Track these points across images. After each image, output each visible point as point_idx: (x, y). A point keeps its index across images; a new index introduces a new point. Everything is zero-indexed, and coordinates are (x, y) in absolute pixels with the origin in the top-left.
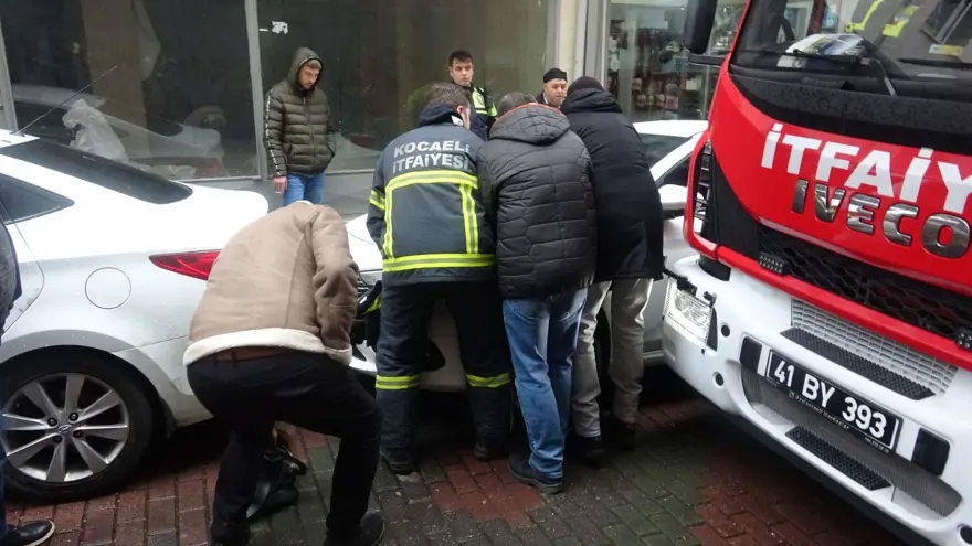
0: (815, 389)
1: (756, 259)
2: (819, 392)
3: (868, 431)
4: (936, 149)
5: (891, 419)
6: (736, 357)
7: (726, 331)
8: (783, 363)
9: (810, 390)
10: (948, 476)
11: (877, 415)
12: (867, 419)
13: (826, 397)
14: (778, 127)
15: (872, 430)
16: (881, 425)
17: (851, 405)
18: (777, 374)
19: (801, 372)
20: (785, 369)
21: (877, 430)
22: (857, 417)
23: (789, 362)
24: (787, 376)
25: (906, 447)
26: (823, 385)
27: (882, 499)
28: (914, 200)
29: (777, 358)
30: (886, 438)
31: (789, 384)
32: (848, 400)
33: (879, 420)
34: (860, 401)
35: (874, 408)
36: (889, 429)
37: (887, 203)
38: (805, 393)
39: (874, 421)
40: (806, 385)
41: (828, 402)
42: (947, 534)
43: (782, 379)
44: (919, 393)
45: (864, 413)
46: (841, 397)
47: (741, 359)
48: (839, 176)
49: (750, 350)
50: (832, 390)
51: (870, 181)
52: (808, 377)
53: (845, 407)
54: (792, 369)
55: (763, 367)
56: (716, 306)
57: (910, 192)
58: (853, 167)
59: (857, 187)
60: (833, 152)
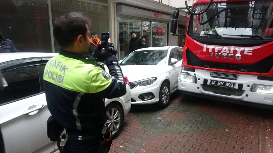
0: (220, 84)
1: (203, 67)
2: (221, 84)
3: (230, 87)
4: (234, 46)
5: (234, 84)
6: (202, 83)
7: (199, 79)
9: (219, 84)
10: (243, 89)
12: (230, 85)
13: (222, 84)
14: (205, 45)
16: (232, 85)
18: (212, 83)
19: (217, 82)
20: (214, 82)
23: (214, 81)
24: (214, 83)
25: (236, 87)
26: (221, 82)
27: (232, 97)
28: (233, 53)
29: (211, 81)
30: (234, 87)
32: (226, 83)
34: (228, 83)
35: (231, 83)
36: (234, 86)
37: (228, 54)
38: (218, 84)
40: (218, 83)
42: (244, 97)
43: (213, 84)
44: (236, 80)
45: (229, 84)
47: (204, 83)
48: (219, 51)
49: (205, 81)
50: (223, 82)
51: (225, 51)
52: (218, 82)
53: (226, 84)
54: (215, 82)
55: (209, 83)
56: (196, 76)
57: (232, 52)
58: (222, 50)
59: (223, 52)
60: (217, 48)
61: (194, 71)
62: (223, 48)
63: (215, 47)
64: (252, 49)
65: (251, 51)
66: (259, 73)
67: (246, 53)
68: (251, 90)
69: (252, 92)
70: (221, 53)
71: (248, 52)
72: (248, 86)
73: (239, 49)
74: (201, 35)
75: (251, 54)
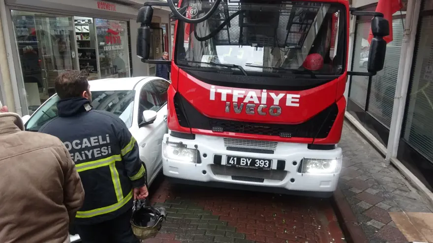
0: (245, 162)
1: (211, 129)
2: (247, 162)
3: (264, 167)
4: (267, 90)
5: (270, 161)
6: (212, 162)
7: (205, 155)
8: (232, 158)
9: (243, 163)
10: (286, 169)
11: (265, 162)
12: (263, 164)
13: (249, 163)
14: (213, 87)
15: (265, 166)
16: (267, 164)
17: (257, 162)
18: (230, 162)
19: (239, 159)
20: (233, 160)
21: (266, 165)
22: (260, 164)
23: (234, 157)
25: (274, 166)
26: (247, 159)
28: (265, 103)
29: (229, 157)
31: (235, 163)
32: (256, 161)
33: (266, 162)
34: (260, 159)
35: (264, 160)
36: (270, 164)
37: (257, 105)
38: (241, 164)
39: (265, 164)
40: (242, 161)
41: (250, 164)
42: (287, 184)
43: (232, 163)
44: (272, 152)
45: (262, 162)
46: (254, 161)
47: (214, 162)
48: (241, 100)
49: (217, 158)
50: (251, 160)
51: (251, 100)
52: (242, 159)
53: (255, 163)
54: (235, 159)
55: (224, 162)
56: (199, 149)
57: (264, 101)
58: (245, 97)
59: (247, 102)
60: (237, 93)
61: (194, 138)
62: (247, 93)
63: (232, 92)
64: (298, 96)
65: (297, 100)
66: (311, 139)
67: (289, 103)
68: (299, 170)
69: (300, 174)
70: (244, 103)
71: (292, 102)
72: (295, 163)
73: (277, 95)
74: (202, 65)
75: (298, 105)
